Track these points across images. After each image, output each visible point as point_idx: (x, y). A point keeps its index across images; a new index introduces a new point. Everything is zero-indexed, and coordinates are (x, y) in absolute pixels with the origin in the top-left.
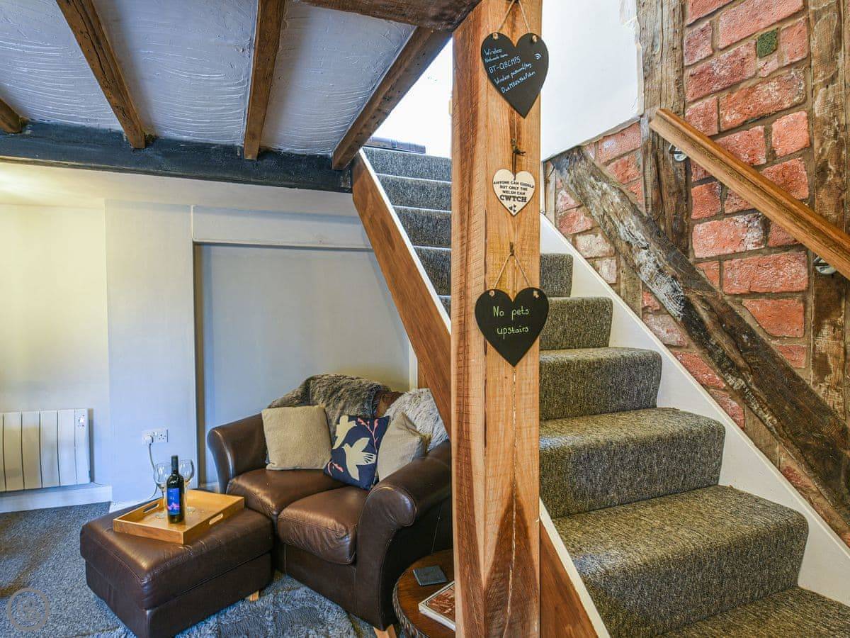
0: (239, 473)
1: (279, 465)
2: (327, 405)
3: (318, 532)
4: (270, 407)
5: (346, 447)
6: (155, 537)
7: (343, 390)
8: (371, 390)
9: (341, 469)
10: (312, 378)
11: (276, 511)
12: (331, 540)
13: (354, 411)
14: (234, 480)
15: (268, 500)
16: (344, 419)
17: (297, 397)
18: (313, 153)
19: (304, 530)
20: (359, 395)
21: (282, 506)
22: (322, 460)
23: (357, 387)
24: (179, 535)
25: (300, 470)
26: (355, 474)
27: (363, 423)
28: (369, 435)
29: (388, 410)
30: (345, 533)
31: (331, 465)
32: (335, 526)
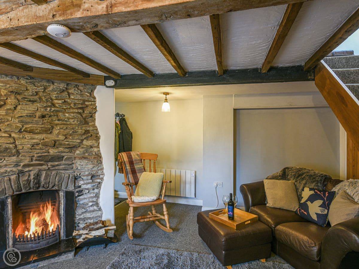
0: (254, 205)
1: (273, 205)
2: (296, 181)
3: (298, 241)
4: (267, 179)
5: (309, 203)
6: (225, 224)
7: (304, 175)
8: (322, 177)
9: (306, 213)
10: (286, 168)
11: (274, 225)
12: (306, 246)
13: (312, 186)
14: (252, 208)
15: (269, 220)
16: (306, 190)
17: (280, 176)
18: (294, 65)
19: (289, 237)
20: (314, 178)
21: (277, 224)
22: (294, 207)
23: (313, 174)
24: (234, 225)
25: (282, 209)
26: (315, 217)
27: (319, 193)
28: (322, 199)
29: (334, 188)
30: (314, 245)
31: (300, 210)
32: (308, 240)
